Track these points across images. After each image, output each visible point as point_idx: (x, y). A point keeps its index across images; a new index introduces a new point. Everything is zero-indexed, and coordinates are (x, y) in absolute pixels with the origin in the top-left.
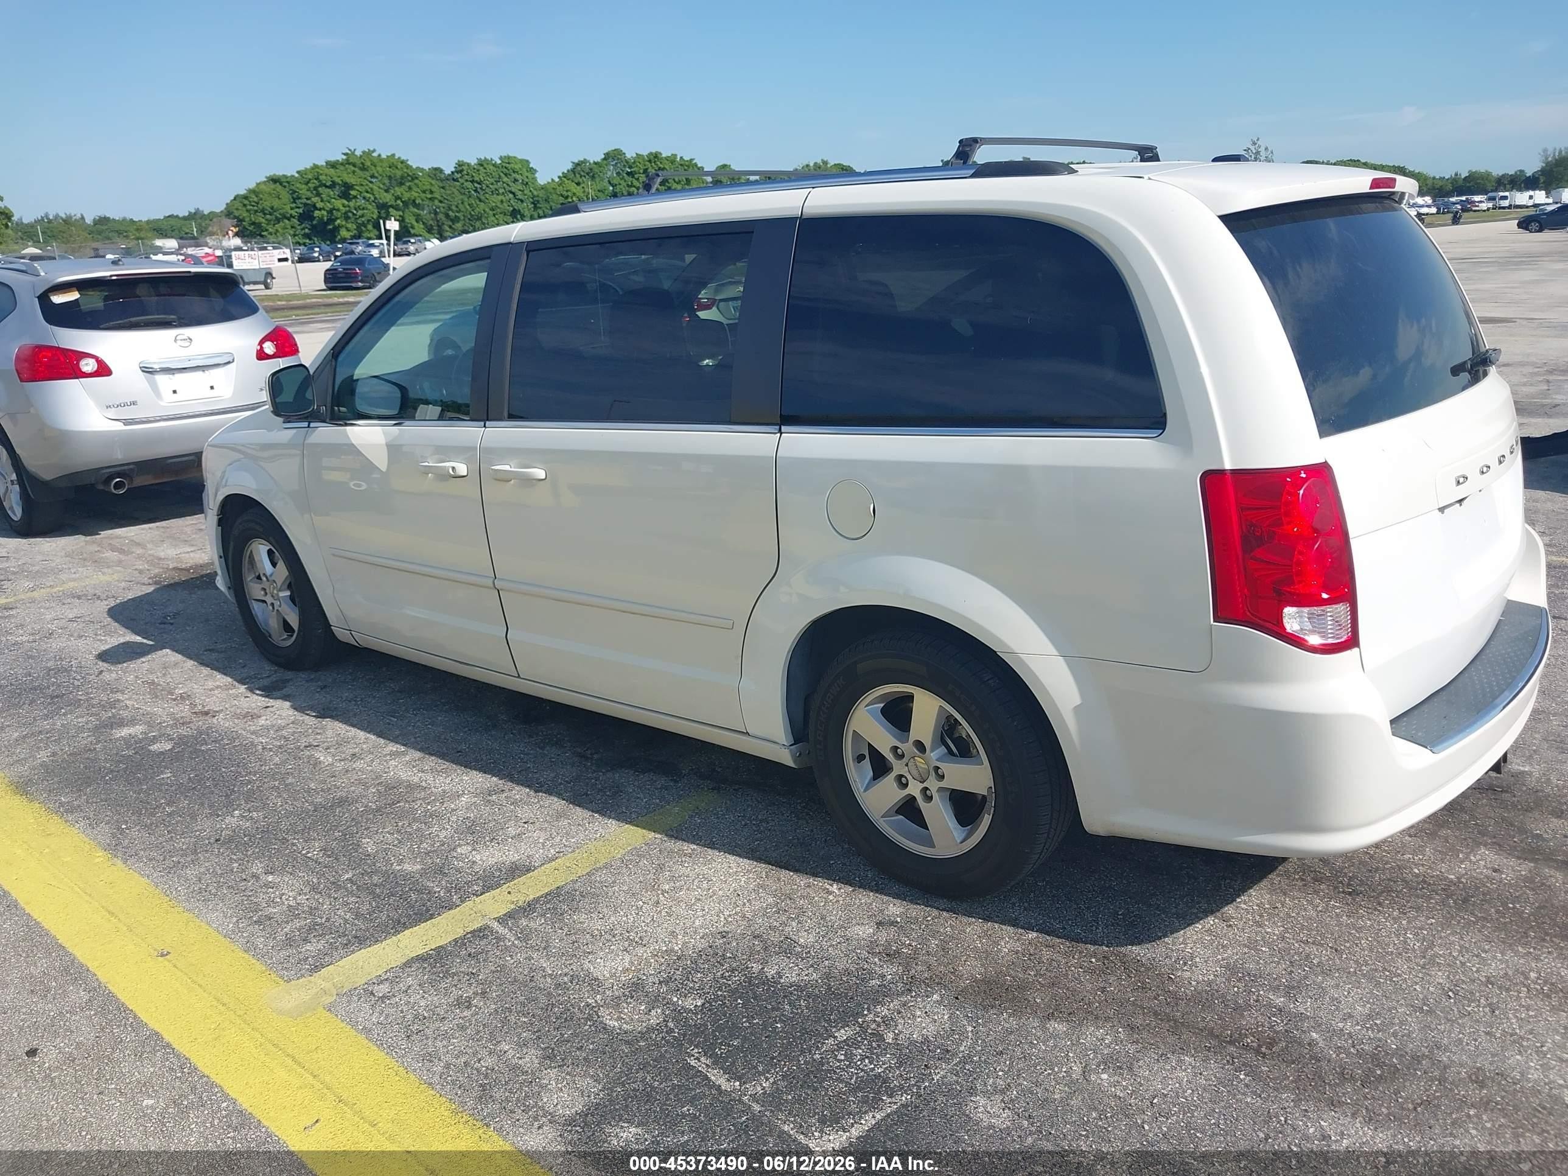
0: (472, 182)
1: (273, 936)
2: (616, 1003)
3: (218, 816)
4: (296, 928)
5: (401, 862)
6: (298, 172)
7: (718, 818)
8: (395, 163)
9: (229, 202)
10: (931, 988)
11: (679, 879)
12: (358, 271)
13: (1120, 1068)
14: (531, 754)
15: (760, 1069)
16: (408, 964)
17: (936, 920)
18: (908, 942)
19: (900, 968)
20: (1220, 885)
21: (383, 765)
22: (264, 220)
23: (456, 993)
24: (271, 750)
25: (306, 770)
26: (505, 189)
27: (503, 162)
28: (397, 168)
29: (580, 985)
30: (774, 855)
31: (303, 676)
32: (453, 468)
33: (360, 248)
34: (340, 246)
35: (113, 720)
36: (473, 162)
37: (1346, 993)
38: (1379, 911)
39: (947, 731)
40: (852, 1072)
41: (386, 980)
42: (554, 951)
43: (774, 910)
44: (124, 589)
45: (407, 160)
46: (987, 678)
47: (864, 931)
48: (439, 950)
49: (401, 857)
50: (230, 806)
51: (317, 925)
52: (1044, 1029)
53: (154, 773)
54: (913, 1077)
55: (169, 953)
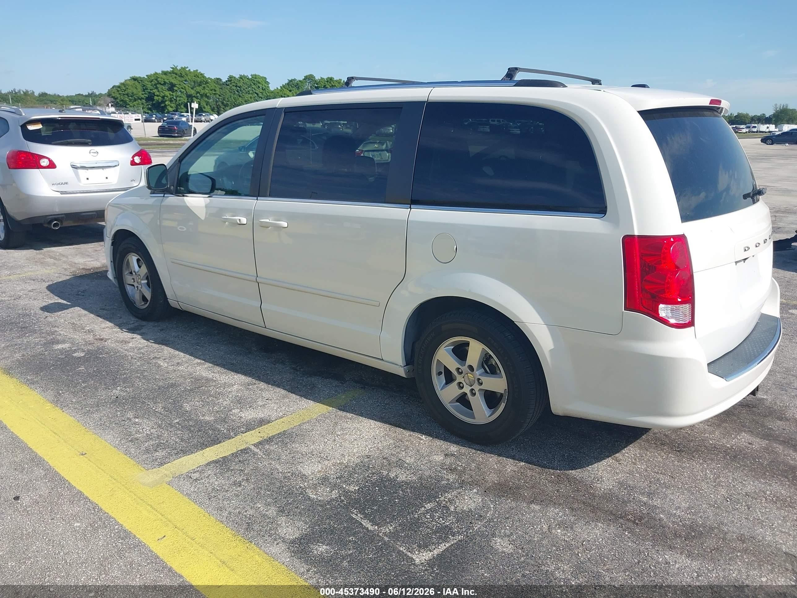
0: (236, 86)
1: (139, 448)
2: (315, 487)
3: (109, 389)
4: (151, 444)
5: (204, 415)
6: (147, 76)
7: (364, 402)
8: (197, 74)
9: (110, 89)
10: (472, 486)
11: (345, 430)
12: (176, 128)
13: (567, 527)
14: (269, 367)
15: (388, 521)
16: (209, 464)
17: (474, 455)
18: (460, 465)
19: (457, 476)
20: (615, 444)
21: (193, 368)
22: (128, 99)
23: (233, 479)
24: (135, 359)
25: (154, 369)
26: (253, 91)
27: (252, 77)
28: (198, 77)
29: (296, 478)
30: (393, 420)
31: (151, 324)
32: (240, 220)
33: (177, 116)
34: (166, 115)
35: (53, 340)
36: (237, 76)
37: (677, 497)
38: (693, 460)
39: (486, 361)
40: (434, 524)
41: (198, 471)
42: (282, 461)
43: (393, 446)
44: (57, 277)
45: (204, 74)
46: (508, 335)
47: (439, 458)
48: (224, 458)
49: (203, 413)
50: (115, 385)
51: (162, 444)
52: (529, 508)
53: (75, 367)
54: (464, 528)
55: (86, 454)
